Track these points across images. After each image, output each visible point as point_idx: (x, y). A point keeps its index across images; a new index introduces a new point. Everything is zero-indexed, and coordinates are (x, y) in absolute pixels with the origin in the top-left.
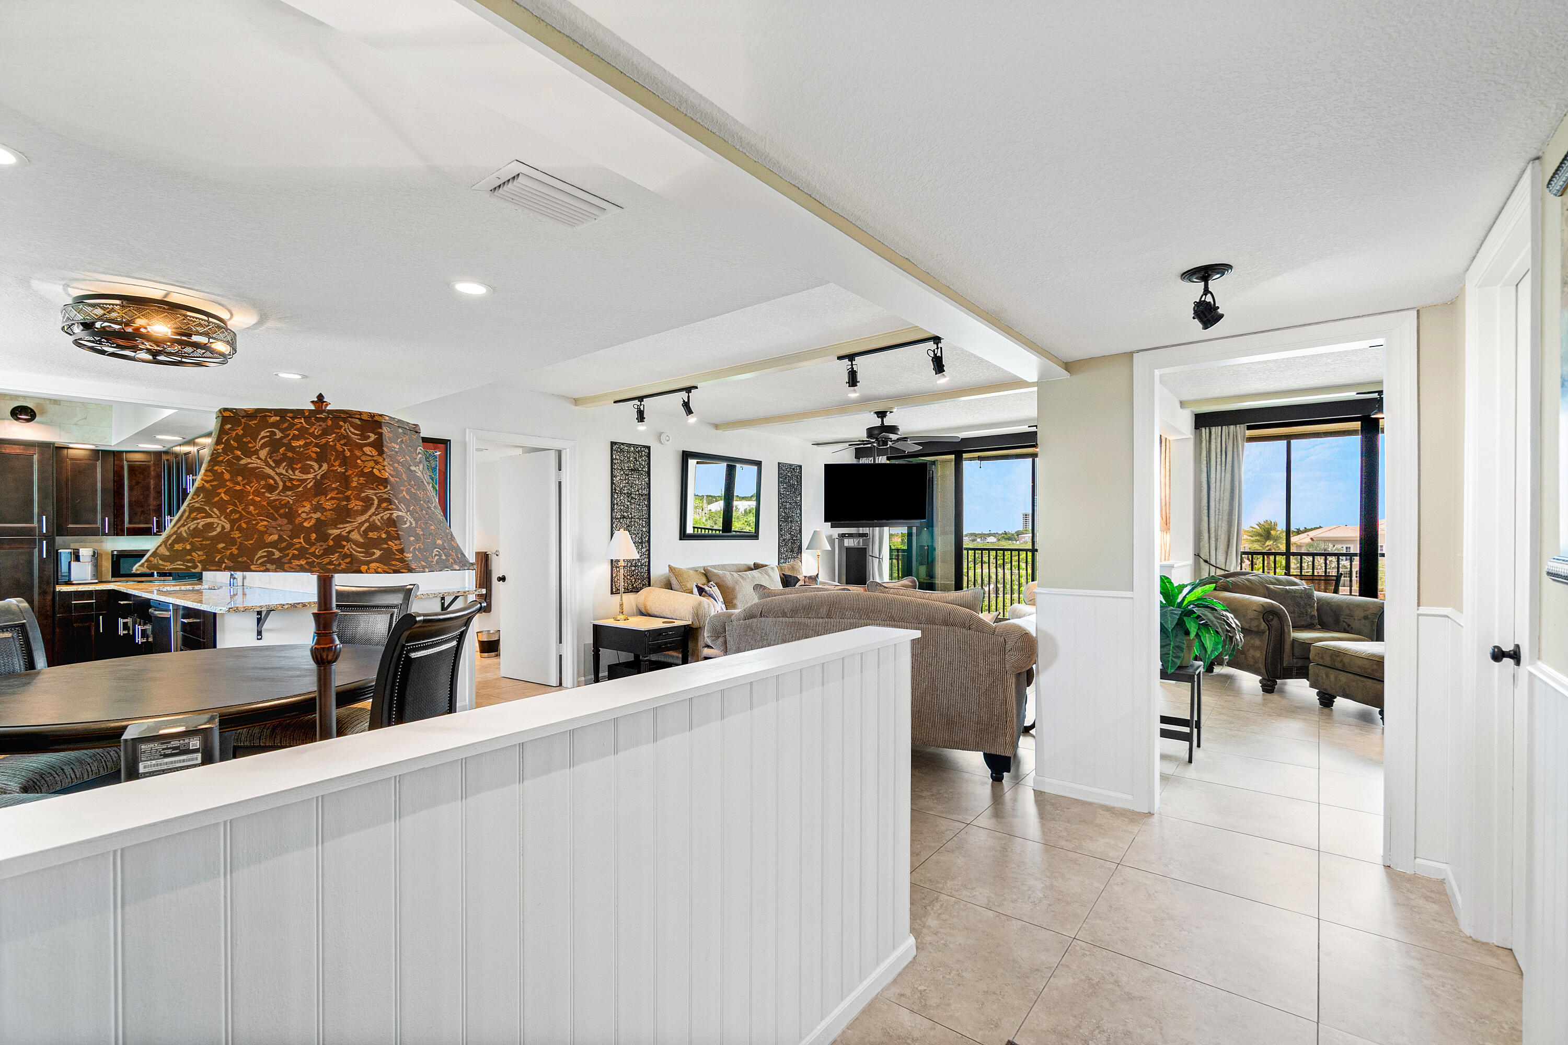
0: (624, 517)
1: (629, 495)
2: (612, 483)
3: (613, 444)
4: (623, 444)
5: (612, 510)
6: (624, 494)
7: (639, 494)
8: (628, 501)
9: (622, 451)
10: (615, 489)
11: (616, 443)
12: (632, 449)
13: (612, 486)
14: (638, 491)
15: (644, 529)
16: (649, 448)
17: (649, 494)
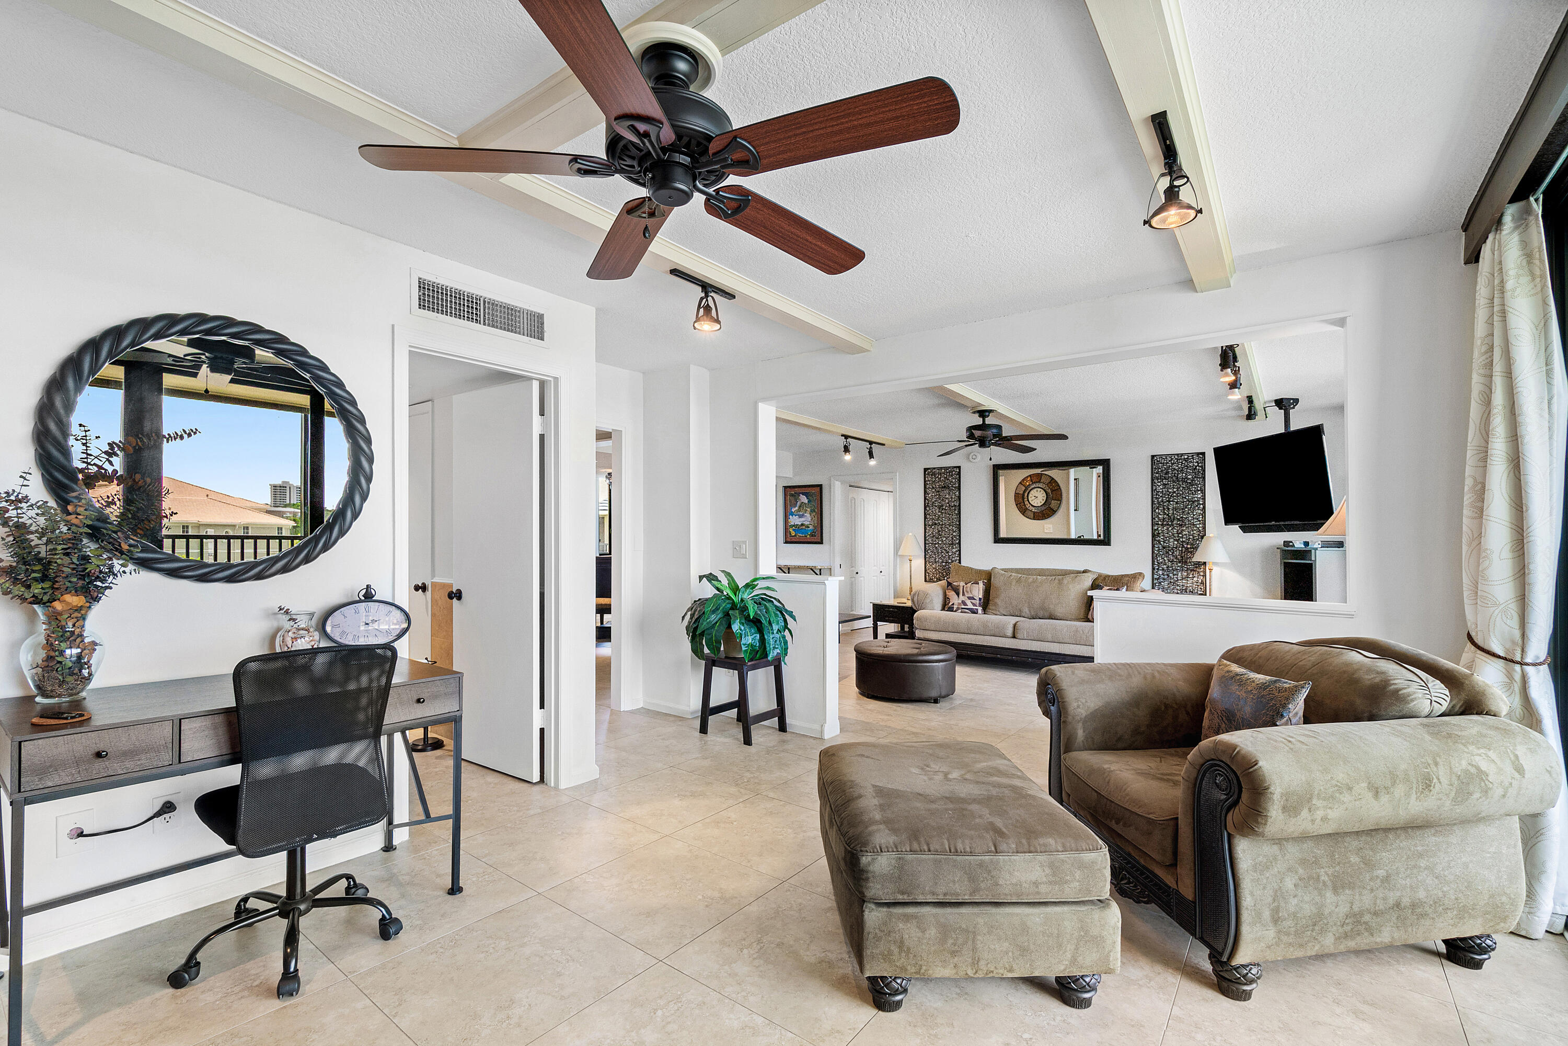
0: (936, 524)
1: (940, 507)
2: (925, 499)
3: (925, 470)
4: (934, 468)
5: (925, 518)
6: (936, 506)
7: (950, 505)
8: (939, 512)
9: (934, 474)
10: (928, 504)
11: (928, 469)
12: (943, 471)
13: (925, 501)
14: (948, 503)
15: (954, 534)
16: (959, 467)
17: (960, 505)
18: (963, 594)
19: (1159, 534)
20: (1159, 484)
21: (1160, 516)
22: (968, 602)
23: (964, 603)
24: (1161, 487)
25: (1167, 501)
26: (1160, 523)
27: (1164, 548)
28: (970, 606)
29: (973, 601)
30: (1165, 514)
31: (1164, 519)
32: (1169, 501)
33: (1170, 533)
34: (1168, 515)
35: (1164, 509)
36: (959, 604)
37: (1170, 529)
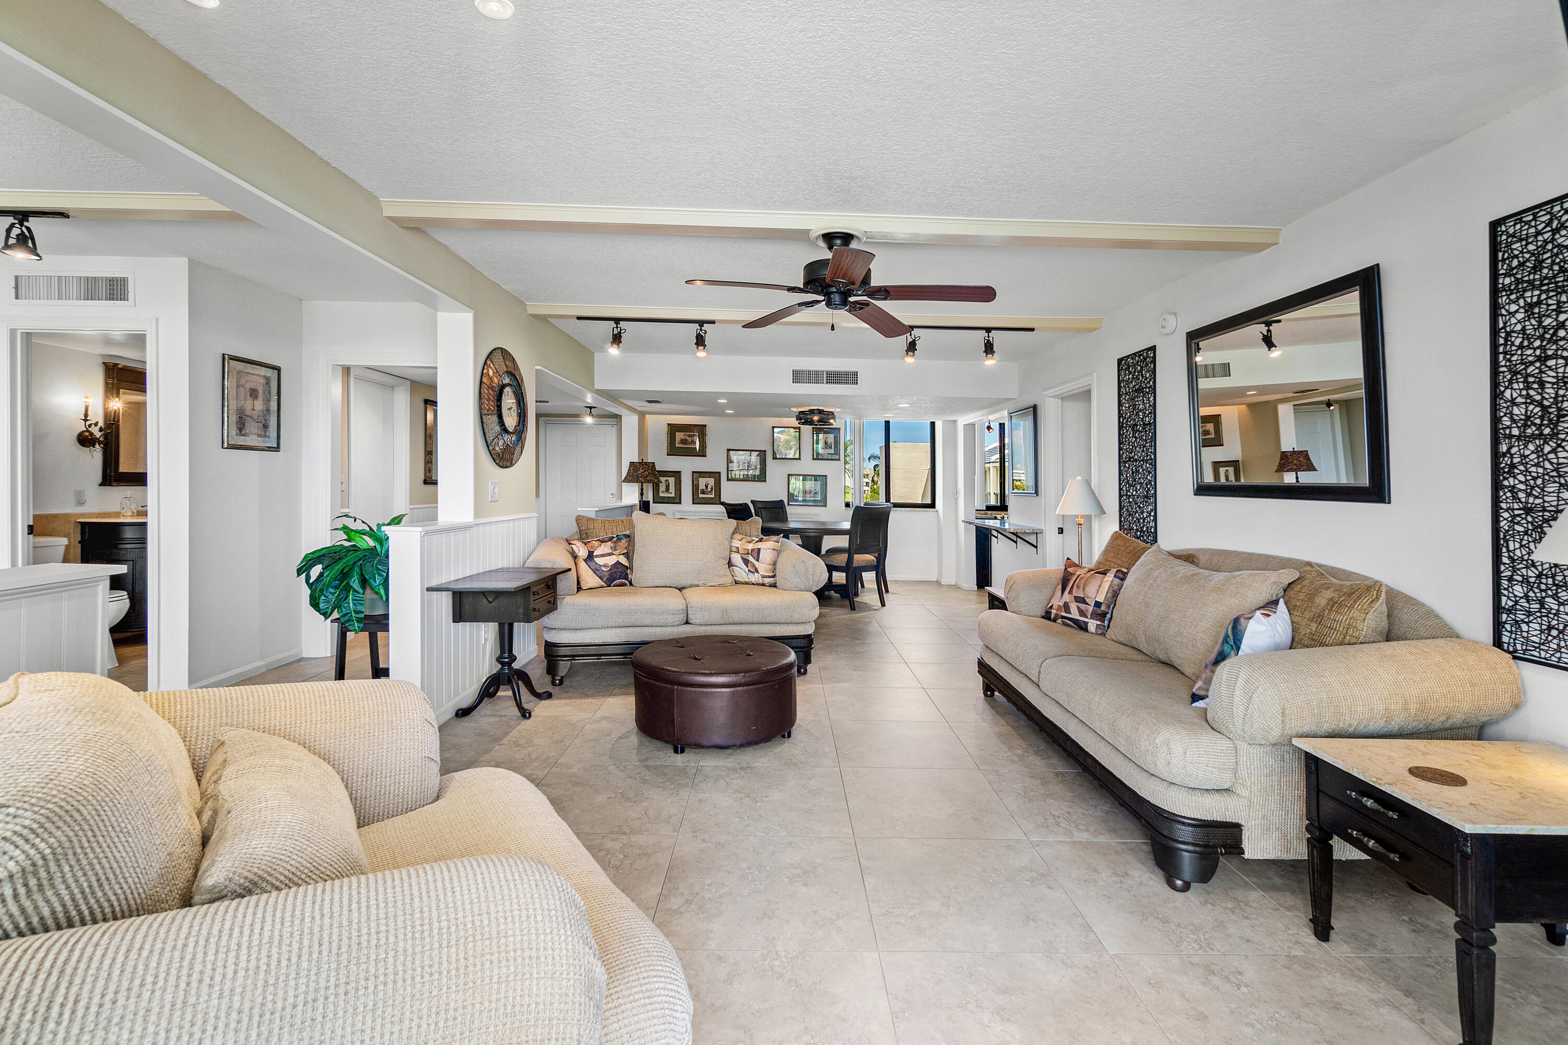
0: (1130, 459)
1: (1134, 427)
2: (1119, 414)
4: (1127, 357)
5: (1120, 447)
6: (1130, 426)
8: (1133, 436)
9: (1125, 368)
10: (1122, 423)
11: (1121, 360)
12: (1138, 358)
13: (1119, 420)
14: (1143, 418)
16: (1154, 348)
17: (1155, 417)
18: (1071, 592)
19: (1513, 466)
20: (1513, 308)
21: (1516, 411)
22: (1073, 607)
23: (1066, 607)
24: (1520, 316)
25: (1539, 359)
26: (1515, 432)
27: (1528, 510)
28: (1075, 614)
29: (1082, 606)
30: (1529, 400)
31: (1528, 418)
32: (1543, 359)
33: (1547, 465)
34: (1540, 404)
35: (1528, 387)
36: (1059, 607)
37: (1547, 449)
